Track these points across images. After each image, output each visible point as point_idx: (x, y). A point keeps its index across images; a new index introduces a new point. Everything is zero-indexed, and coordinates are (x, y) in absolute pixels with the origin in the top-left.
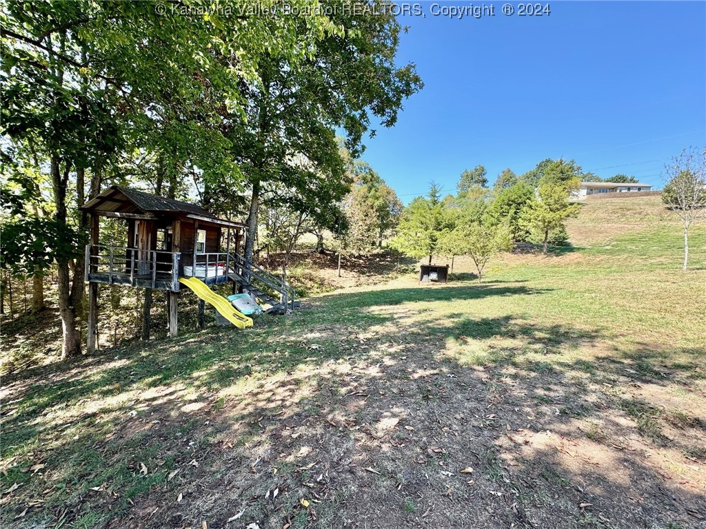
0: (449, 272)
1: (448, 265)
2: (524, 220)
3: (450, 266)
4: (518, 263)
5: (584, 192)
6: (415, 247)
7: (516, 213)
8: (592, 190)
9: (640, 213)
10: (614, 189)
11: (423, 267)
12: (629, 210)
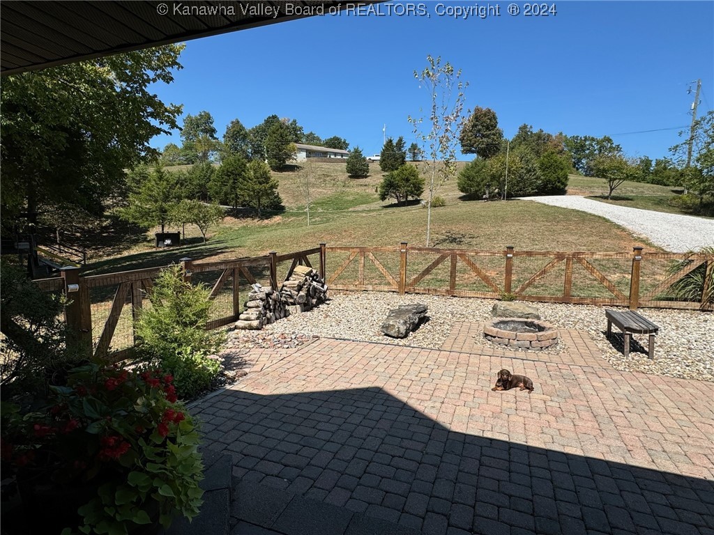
0: (181, 238)
1: (179, 232)
2: (241, 189)
3: (181, 232)
4: (240, 225)
5: (304, 154)
6: (147, 218)
7: (234, 183)
8: (310, 153)
9: (334, 180)
10: (325, 153)
11: (157, 235)
12: (328, 176)
